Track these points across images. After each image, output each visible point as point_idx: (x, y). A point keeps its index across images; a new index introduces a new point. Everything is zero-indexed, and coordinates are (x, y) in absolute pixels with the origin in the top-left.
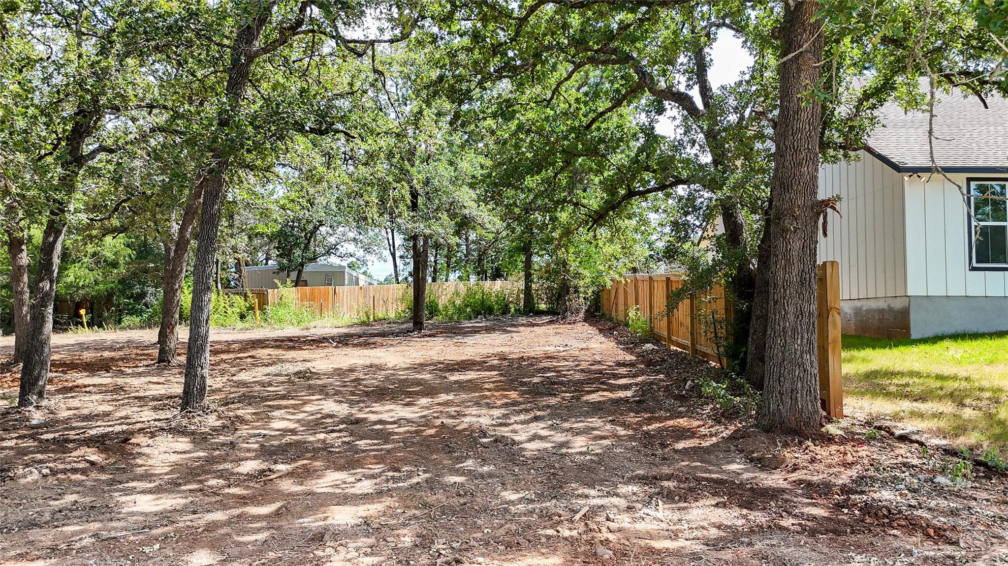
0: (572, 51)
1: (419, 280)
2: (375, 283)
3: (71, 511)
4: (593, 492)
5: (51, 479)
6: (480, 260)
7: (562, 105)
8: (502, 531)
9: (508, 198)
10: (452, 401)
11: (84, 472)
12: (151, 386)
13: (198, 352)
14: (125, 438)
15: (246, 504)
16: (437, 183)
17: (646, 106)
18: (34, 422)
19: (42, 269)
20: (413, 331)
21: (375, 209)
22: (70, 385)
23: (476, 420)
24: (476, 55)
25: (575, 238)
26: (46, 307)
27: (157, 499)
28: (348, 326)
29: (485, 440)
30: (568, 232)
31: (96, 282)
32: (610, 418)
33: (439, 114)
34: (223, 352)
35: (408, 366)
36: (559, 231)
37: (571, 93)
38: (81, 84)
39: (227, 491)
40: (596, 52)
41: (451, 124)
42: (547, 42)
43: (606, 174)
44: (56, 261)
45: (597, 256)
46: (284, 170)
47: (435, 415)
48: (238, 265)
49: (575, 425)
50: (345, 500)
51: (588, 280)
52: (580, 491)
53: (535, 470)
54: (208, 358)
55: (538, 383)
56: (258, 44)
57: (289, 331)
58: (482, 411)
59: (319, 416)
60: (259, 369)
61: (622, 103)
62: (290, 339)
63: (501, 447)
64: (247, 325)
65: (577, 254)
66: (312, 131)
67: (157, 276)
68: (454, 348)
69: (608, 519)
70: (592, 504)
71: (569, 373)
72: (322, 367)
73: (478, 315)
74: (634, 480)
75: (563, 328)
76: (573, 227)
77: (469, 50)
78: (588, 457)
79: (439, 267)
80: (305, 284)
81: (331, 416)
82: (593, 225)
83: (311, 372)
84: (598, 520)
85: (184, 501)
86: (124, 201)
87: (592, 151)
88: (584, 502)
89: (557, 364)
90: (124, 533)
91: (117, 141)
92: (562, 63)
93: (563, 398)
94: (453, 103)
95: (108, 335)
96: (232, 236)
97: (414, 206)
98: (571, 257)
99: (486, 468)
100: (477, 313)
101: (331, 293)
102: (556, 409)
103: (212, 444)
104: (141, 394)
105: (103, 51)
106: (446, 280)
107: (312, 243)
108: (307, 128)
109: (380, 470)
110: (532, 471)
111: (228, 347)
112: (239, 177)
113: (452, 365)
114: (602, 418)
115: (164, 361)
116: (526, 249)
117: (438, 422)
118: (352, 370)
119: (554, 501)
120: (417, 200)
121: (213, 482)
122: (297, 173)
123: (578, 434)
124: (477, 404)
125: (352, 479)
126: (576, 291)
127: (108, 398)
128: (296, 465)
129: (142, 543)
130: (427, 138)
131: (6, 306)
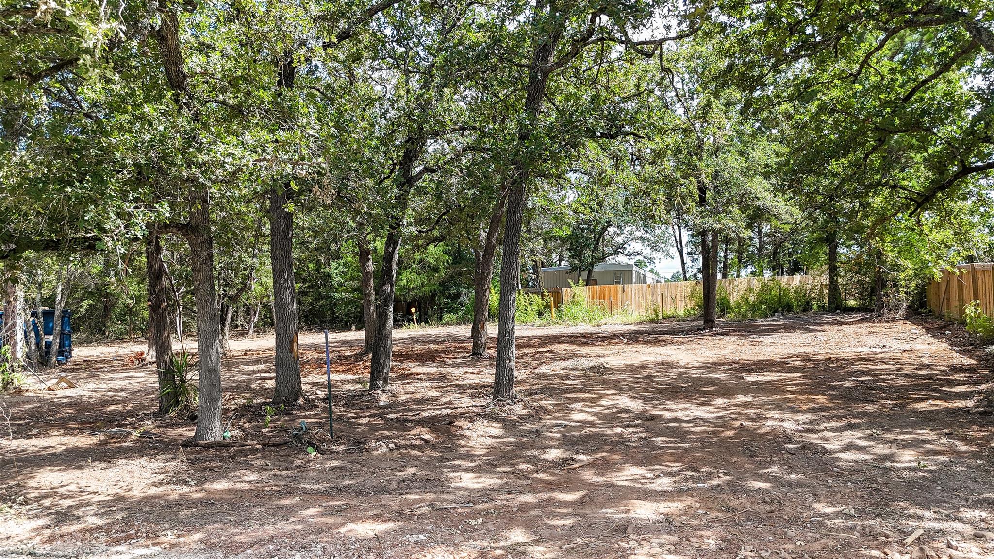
0: (885, 17)
1: (708, 277)
2: (663, 280)
3: (412, 481)
4: (927, 514)
5: (396, 453)
6: (775, 253)
7: (873, 78)
8: (817, 546)
9: (808, 186)
10: (751, 403)
11: (419, 448)
12: (468, 375)
13: (506, 347)
14: (450, 421)
15: (552, 490)
16: (727, 176)
17: (983, 67)
18: (382, 403)
19: (385, 275)
20: (704, 329)
21: (662, 207)
22: (406, 372)
23: (779, 424)
24: (771, 37)
25: (892, 225)
26: (388, 306)
27: (478, 477)
28: (637, 324)
29: (790, 446)
30: (882, 218)
31: (423, 285)
32: (946, 431)
33: (728, 104)
34: (524, 346)
35: (701, 364)
36: (871, 219)
37: (883, 63)
38: (409, 115)
39: (535, 475)
40: (915, 14)
41: (741, 113)
42: (853, 12)
43: (930, 151)
44: (395, 267)
45: (920, 244)
46: (576, 175)
47: (733, 416)
48: (535, 267)
49: (901, 437)
50: (646, 495)
51: (910, 272)
52: (912, 511)
53: (853, 483)
54: (515, 352)
55: (851, 388)
56: (552, 60)
57: (582, 327)
58: (786, 415)
59: (615, 410)
60: (558, 363)
61: (950, 66)
62: (583, 335)
63: (810, 455)
64: (544, 322)
65: (895, 243)
66: (603, 135)
67: (469, 279)
68: (750, 347)
69: (949, 546)
70: (927, 526)
71: (890, 378)
72: (614, 363)
73: (775, 312)
74: (982, 504)
75: (878, 327)
76: (889, 213)
77: (761, 34)
78: (920, 474)
79: (729, 262)
80: (596, 283)
81: (626, 411)
82: (916, 210)
83: (605, 368)
84: (936, 546)
85: (499, 481)
86: (444, 214)
87: (913, 125)
88: (917, 524)
89: (873, 367)
90: (453, 505)
91: (437, 162)
92: (871, 32)
93: (883, 406)
94: (744, 91)
95: (433, 330)
96: (530, 240)
97: (702, 201)
98: (888, 247)
99: (793, 476)
100: (774, 311)
101: (620, 291)
102: (875, 417)
103: (520, 431)
104: (461, 383)
105: (426, 86)
106: (738, 276)
107: (601, 243)
108: (599, 134)
109: (679, 468)
110: (850, 484)
111: (528, 342)
112: (536, 186)
113: (748, 365)
114: (936, 430)
115: (477, 354)
116: (830, 240)
117: (737, 424)
118: (643, 367)
119: (878, 520)
120: (705, 194)
121: (523, 466)
122: (586, 178)
123: (904, 447)
124: (778, 407)
125: (650, 475)
126: (895, 285)
127: (435, 385)
128: (596, 456)
129: (468, 516)
130: (716, 130)
131: (358, 306)
